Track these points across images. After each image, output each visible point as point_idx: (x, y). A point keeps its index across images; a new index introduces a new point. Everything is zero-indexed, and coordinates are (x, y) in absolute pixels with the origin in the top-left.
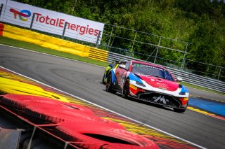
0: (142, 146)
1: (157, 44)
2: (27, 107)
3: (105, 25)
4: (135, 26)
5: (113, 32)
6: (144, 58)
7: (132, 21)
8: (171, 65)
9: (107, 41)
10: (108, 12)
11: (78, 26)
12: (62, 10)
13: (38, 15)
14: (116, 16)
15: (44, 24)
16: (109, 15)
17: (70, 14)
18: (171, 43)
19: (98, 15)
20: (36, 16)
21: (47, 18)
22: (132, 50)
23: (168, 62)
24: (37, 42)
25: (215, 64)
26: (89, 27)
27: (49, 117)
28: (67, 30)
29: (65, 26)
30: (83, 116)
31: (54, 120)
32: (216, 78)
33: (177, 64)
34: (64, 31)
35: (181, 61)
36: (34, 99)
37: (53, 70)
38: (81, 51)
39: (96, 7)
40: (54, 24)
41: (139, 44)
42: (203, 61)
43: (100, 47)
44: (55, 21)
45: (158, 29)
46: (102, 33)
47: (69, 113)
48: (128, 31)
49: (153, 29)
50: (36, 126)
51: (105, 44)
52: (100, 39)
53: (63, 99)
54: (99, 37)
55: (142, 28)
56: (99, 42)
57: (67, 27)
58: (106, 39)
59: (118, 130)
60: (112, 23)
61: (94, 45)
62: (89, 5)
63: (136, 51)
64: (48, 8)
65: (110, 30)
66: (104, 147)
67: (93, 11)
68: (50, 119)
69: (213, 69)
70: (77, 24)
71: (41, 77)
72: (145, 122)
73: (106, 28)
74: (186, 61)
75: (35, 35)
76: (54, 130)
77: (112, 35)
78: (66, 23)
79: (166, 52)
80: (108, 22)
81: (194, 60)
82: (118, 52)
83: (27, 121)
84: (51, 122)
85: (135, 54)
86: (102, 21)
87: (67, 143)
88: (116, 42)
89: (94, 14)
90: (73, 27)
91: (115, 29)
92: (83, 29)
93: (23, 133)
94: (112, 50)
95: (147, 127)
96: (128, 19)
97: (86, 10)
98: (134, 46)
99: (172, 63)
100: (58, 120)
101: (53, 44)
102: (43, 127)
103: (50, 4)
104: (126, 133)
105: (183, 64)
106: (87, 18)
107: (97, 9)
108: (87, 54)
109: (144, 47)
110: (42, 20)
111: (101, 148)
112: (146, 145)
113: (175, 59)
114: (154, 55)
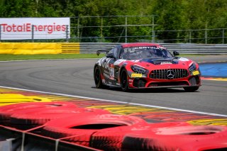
0: (129, 125)
1: (124, 24)
2: (12, 116)
3: (71, 19)
4: (99, 12)
5: (80, 23)
6: (115, 40)
7: (96, 9)
8: (143, 40)
9: (76, 34)
10: (70, 6)
11: (45, 26)
12: (26, 15)
13: (4, 25)
14: (79, 8)
15: (12, 32)
16: (72, 8)
17: (35, 17)
18: (138, 20)
19: (61, 11)
20: (2, 27)
21: (14, 26)
22: (102, 36)
23: (139, 38)
24: (9, 51)
25: (184, 29)
26: (56, 25)
27: (34, 120)
28: (35, 32)
29: (33, 29)
30: (68, 111)
31: (40, 122)
32: (189, 42)
33: (147, 38)
34: (33, 34)
35: (151, 34)
36: (17, 107)
37: (30, 75)
38: (54, 49)
39: (58, 4)
40: (21, 31)
41: (107, 28)
42: (172, 29)
43: (71, 41)
44: (21, 27)
45: (122, 9)
46: (69, 27)
47: (53, 111)
48: (93, 19)
49: (117, 10)
50: (24, 132)
51: (74, 37)
52: (69, 33)
53: (45, 100)
54: (67, 32)
55: (106, 12)
56: (69, 36)
57: (35, 29)
58: (74, 32)
59: (103, 116)
60: (77, 15)
61: (65, 40)
62: (50, 3)
63: (105, 35)
64: (13, 16)
65: (77, 22)
66: (94, 135)
67: (56, 8)
68: (36, 122)
69: (183, 33)
70: (43, 25)
71: (20, 84)
72: (129, 101)
73: (73, 21)
74: (156, 33)
75: (6, 45)
76: (42, 131)
77: (79, 26)
78: (33, 26)
79: (135, 29)
80: (73, 15)
81: (163, 30)
82: (89, 41)
83: (14, 129)
84: (38, 125)
85: (106, 39)
86: (67, 16)
87: (57, 140)
88: (85, 32)
89: (57, 11)
90: (40, 28)
91: (81, 19)
92: (50, 28)
93: (13, 142)
94: (83, 41)
95: (133, 106)
96: (91, 8)
97: (49, 9)
98: (103, 31)
99: (143, 38)
100: (44, 121)
101: (25, 50)
102: (31, 132)
103: (13, 12)
104: (112, 117)
105: (154, 36)
106: (52, 16)
107: (59, 5)
108: (60, 51)
109: (112, 30)
110: (9, 29)
111: (91, 137)
112: (134, 123)
113: (145, 34)
114: (124, 35)
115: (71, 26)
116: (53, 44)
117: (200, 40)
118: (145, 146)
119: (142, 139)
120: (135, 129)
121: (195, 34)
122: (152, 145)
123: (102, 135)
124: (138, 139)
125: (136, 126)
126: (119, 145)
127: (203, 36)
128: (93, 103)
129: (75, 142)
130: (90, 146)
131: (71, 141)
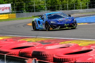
0: (35, 46)
5: (15, 6)
6: (30, 12)
9: (14, 10)
22: (25, 10)
23: (40, 10)
25: (58, 5)
32: (60, 10)
33: (44, 10)
35: (45, 8)
38: (5, 17)
41: (27, 7)
42: (54, 5)
43: (12, 13)
59: (24, 43)
60: (14, 2)
61: (9, 13)
63: (26, 10)
66: (20, 51)
69: (58, 7)
73: (12, 5)
74: (47, 7)
80: (12, 2)
81: (50, 6)
82: (19, 12)
85: (26, 11)
87: (5, 55)
88: (18, 9)
89: (5, 1)
91: (15, 4)
94: (17, 13)
98: (25, 8)
99: (42, 10)
105: (46, 9)
106: (3, 4)
108: (8, 18)
109: (29, 7)
111: (19, 52)
112: (37, 45)
113: (42, 8)
114: (34, 9)
115: (12, 7)
116: (5, 15)
117: (65, 9)
118: (41, 54)
119: (40, 52)
120: (37, 48)
121: (63, 7)
122: (44, 54)
123: (23, 51)
124: (38, 51)
125: (38, 46)
126: (31, 55)
127: (66, 7)
128: (22, 38)
129: (13, 55)
130: (19, 56)
131: (11, 55)
